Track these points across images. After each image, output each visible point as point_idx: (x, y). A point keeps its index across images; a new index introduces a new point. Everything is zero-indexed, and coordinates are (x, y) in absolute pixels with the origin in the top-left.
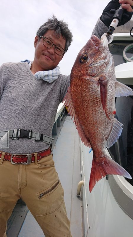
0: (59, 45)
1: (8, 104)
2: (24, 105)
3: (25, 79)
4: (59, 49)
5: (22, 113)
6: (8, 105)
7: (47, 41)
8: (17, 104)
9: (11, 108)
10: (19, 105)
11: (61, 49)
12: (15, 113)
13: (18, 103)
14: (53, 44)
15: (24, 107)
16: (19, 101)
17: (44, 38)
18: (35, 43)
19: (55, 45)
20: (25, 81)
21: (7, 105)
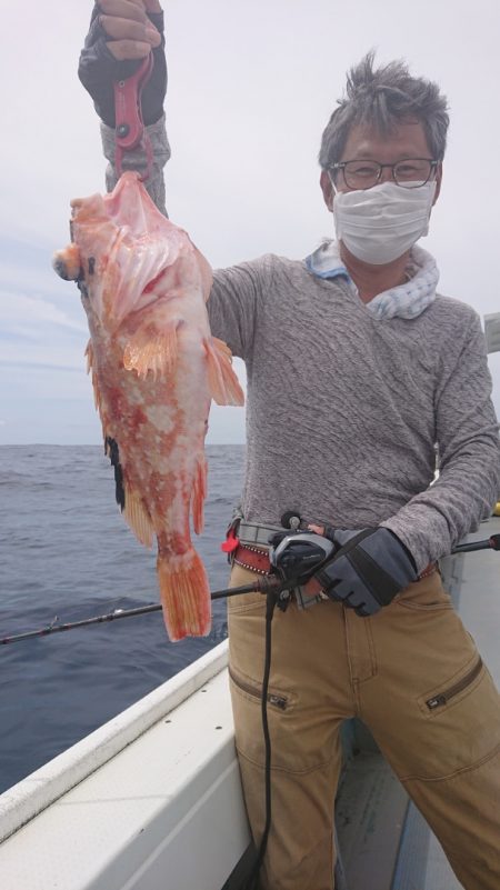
0: (405, 156)
1: (282, 406)
2: (340, 410)
3: (333, 317)
4: (407, 168)
5: (334, 439)
6: (285, 410)
7: (359, 170)
8: (316, 407)
9: (296, 419)
10: (325, 410)
11: (417, 164)
12: (310, 437)
13: (318, 404)
14: (382, 166)
15: (342, 419)
16: (322, 397)
17: (343, 168)
18: (326, 201)
19: (388, 166)
20: (335, 324)
21: (280, 408)
